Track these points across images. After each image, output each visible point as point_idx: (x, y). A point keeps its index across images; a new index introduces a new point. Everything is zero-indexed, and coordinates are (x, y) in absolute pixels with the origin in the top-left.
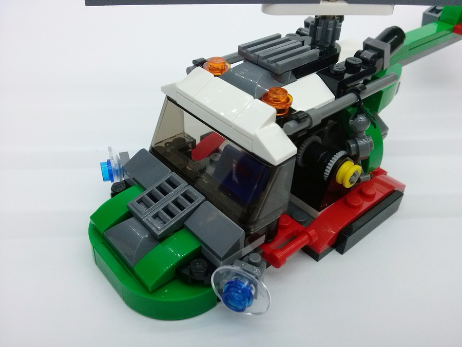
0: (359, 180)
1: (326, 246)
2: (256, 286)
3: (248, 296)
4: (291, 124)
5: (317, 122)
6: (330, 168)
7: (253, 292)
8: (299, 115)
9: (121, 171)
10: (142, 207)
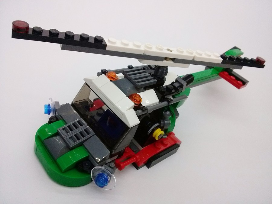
0: (162, 137)
1: (143, 164)
2: (110, 177)
3: (106, 181)
4: (140, 111)
5: (150, 112)
6: (151, 130)
7: (109, 180)
8: (143, 108)
9: (55, 111)
10: (64, 132)
